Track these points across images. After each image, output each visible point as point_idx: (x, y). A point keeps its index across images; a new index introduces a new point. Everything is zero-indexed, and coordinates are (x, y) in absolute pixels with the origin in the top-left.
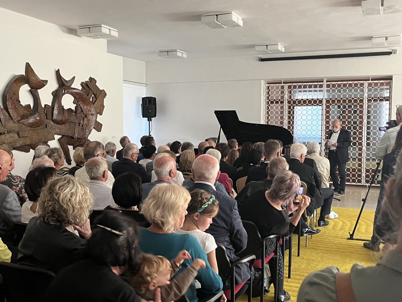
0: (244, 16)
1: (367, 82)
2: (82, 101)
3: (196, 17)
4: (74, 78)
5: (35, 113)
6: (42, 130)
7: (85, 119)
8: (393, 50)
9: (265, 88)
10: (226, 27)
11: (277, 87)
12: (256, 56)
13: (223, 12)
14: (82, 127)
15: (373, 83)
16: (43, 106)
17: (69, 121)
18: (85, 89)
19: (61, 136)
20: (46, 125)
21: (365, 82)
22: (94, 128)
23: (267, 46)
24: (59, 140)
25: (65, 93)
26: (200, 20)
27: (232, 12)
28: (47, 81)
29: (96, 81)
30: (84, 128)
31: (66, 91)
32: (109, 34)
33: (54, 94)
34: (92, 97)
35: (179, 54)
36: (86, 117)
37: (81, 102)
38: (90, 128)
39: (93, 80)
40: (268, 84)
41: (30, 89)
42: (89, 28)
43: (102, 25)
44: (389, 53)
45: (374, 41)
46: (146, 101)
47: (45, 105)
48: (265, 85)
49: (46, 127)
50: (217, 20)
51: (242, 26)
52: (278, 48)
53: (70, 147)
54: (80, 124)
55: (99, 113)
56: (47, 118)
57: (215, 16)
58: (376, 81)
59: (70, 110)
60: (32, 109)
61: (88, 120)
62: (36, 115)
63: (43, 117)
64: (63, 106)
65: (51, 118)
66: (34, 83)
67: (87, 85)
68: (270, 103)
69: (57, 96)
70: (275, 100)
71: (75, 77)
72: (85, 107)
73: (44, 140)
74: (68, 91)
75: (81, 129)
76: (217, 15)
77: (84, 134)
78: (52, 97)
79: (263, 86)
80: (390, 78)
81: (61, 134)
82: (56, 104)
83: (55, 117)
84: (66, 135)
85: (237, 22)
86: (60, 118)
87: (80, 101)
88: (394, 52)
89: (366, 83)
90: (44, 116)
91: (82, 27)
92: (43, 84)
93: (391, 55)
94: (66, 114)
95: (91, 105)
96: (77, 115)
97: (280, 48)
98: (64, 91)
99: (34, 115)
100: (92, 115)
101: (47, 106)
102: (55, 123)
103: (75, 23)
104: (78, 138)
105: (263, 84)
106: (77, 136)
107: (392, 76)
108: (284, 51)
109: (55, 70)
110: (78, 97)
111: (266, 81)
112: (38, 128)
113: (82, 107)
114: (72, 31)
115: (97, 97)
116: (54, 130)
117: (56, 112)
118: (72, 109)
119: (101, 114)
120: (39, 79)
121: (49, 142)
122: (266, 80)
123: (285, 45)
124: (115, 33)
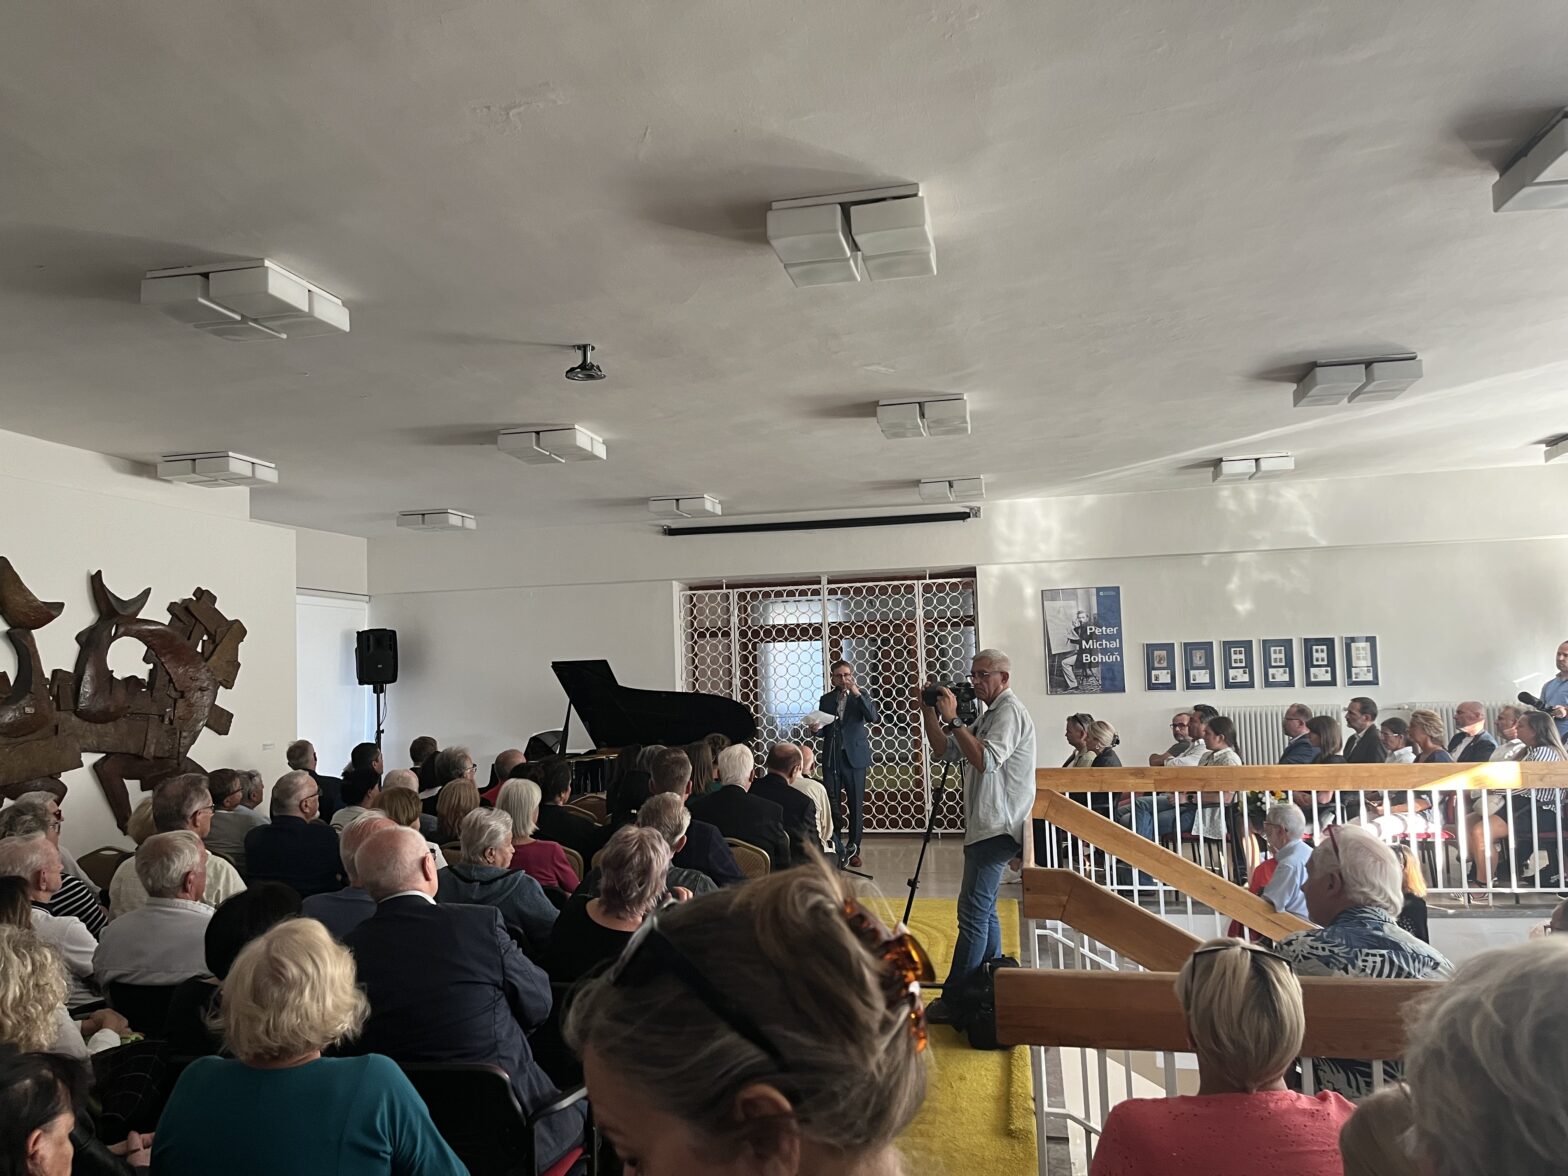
0: (609, 436)
1: (921, 582)
2: (170, 652)
3: (487, 436)
4: (147, 592)
5: (22, 697)
6: (42, 743)
7: (180, 703)
8: (971, 509)
9: (682, 600)
10: (563, 461)
11: (713, 598)
12: (656, 522)
13: (551, 425)
14: (170, 727)
15: (934, 583)
16: (48, 675)
17: (130, 710)
18: (181, 621)
19: (104, 755)
20: (57, 727)
21: (915, 582)
22: (207, 725)
23: (677, 500)
24: (96, 767)
25: (119, 633)
26: (494, 442)
27: (576, 427)
28: (62, 605)
29: (214, 599)
30: (175, 729)
31: (122, 630)
32: (250, 475)
33: (84, 639)
34: (204, 641)
35: (454, 520)
36: (182, 697)
37: (168, 656)
38: (195, 725)
39: (205, 594)
40: (691, 589)
41: (7, 628)
42: (194, 460)
43: (231, 454)
44: (962, 516)
45: (926, 489)
46: (369, 640)
47: (55, 672)
48: (682, 593)
49: (56, 733)
50: (538, 444)
51: (605, 458)
52: (704, 505)
53: (132, 786)
54: (162, 717)
55: (224, 682)
56: (58, 709)
57: (534, 434)
58: (941, 581)
59: (132, 681)
60: (12, 684)
61: (190, 705)
62: (23, 702)
63: (45, 705)
64: (112, 671)
65: (72, 706)
66: (22, 613)
67: (187, 609)
68: (696, 637)
69: (92, 644)
70: (707, 629)
71: (150, 589)
72: (181, 670)
73: (47, 770)
74: (127, 629)
75: (167, 731)
76: (538, 433)
77: (176, 745)
78: (76, 647)
79: (678, 594)
80: (970, 573)
81: (104, 748)
82: (87, 666)
83: (83, 704)
84: (119, 751)
85: (590, 450)
86: (100, 705)
87: (165, 655)
88: (976, 512)
89: (918, 586)
90: (50, 703)
91: (172, 458)
92: (49, 612)
93: (969, 520)
94: (120, 695)
95: (200, 663)
96: (154, 694)
97: (709, 506)
98: (116, 630)
99: (17, 701)
100: (202, 689)
101: (59, 675)
102: (86, 720)
103: (150, 448)
104: (155, 758)
105: (678, 590)
106: (152, 749)
107: (975, 568)
108: (720, 513)
109: (88, 573)
110: (157, 643)
111: (686, 584)
112: (29, 737)
113: (170, 671)
114: (143, 468)
115: (217, 641)
116: (81, 741)
117: (87, 688)
118: (140, 677)
119: (229, 685)
120: (36, 600)
121: (63, 774)
122: (687, 582)
123: (722, 498)
124: (268, 473)
